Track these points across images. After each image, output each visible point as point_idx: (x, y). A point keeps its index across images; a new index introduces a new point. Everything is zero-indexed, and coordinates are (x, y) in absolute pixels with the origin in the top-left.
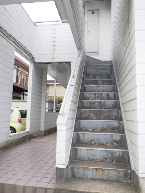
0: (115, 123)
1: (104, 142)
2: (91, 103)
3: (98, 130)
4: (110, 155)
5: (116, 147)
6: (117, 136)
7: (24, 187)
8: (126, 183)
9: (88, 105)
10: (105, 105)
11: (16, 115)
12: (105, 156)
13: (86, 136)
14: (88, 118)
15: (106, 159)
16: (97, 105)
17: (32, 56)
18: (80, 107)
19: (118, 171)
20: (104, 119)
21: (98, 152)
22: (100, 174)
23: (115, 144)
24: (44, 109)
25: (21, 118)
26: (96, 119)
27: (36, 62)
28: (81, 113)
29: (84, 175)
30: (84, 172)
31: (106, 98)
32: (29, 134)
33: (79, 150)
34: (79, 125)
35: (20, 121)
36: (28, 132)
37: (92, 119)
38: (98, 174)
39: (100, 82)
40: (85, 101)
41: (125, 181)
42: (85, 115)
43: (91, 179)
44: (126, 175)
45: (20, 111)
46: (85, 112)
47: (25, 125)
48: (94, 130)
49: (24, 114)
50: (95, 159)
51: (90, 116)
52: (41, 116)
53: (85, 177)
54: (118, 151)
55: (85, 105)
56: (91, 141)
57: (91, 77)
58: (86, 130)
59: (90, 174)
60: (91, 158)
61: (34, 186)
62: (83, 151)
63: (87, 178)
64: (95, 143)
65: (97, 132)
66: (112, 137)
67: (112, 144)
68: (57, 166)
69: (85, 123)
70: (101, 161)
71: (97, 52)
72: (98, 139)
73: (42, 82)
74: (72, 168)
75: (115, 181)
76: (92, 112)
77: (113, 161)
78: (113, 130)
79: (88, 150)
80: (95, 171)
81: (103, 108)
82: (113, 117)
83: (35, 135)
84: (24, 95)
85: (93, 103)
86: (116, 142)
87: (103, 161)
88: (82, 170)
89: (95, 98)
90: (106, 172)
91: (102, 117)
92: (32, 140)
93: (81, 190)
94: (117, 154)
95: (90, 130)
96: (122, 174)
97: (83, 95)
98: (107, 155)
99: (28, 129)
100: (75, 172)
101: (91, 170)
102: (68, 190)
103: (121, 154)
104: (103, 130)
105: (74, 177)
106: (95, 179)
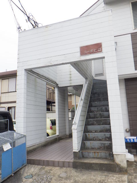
1: (101, 138)
2: (95, 115)
3: (99, 131)
4: (103, 145)
5: (107, 141)
7: (58, 162)
8: (111, 159)
9: (93, 116)
10: (104, 115)
11: (49, 124)
12: (100, 146)
13: (90, 135)
14: (93, 124)
15: (101, 148)
16: (98, 115)
17: (56, 83)
18: (88, 117)
19: (106, 153)
20: (102, 125)
21: (96, 144)
22: (96, 155)
23: (107, 139)
24: (68, 118)
25: (52, 126)
26: (97, 125)
27: (59, 86)
28: (88, 122)
29: (88, 156)
30: (88, 154)
31: (105, 110)
32: (59, 137)
33: (86, 143)
34: (87, 129)
35: (51, 128)
36: (58, 136)
37: (95, 125)
38: (95, 155)
39: (102, 99)
40: (91, 114)
41: (110, 158)
42: (91, 123)
43: (92, 158)
44: (110, 155)
45: (51, 120)
46: (91, 121)
47: (55, 131)
48: (96, 132)
49: (53, 122)
50: (95, 147)
51: (94, 123)
52: (66, 124)
53: (89, 157)
54: (107, 143)
55: (91, 116)
56: (93, 138)
57: (96, 95)
58: (91, 132)
59: (91, 155)
60: (93, 147)
61: (63, 161)
62: (88, 144)
63: (90, 157)
64: (96, 139)
65: (97, 132)
66: (105, 135)
67: (105, 139)
68: (74, 151)
69: (90, 127)
70: (98, 149)
71: (102, 74)
72: (97, 137)
73: (65, 99)
74: (82, 152)
75: (105, 159)
76: (95, 121)
77: (105, 148)
79: (90, 143)
80: (94, 153)
81: (103, 117)
82: (108, 123)
83: (63, 138)
84: (52, 106)
85: (96, 115)
87: (99, 149)
89: (98, 111)
90: (99, 154)
91: (101, 123)
92: (61, 141)
93: (86, 162)
94: (107, 145)
95: (94, 131)
96: (108, 154)
97: (90, 110)
98: (101, 145)
99: (57, 134)
100: (84, 154)
101: (92, 153)
102: (79, 162)
103: (109, 144)
105: (83, 157)
106: (94, 158)
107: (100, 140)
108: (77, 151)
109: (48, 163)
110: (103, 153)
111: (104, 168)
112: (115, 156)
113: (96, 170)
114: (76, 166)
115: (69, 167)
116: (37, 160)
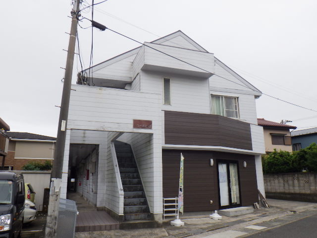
0: (140, 193)
1: (136, 203)
3: (131, 197)
4: (140, 208)
6: (142, 200)
15: (139, 211)
19: (145, 214)
21: (135, 208)
22: (137, 217)
26: (129, 191)
29: (131, 218)
33: (127, 208)
41: (148, 219)
44: (148, 216)
50: (133, 211)
54: (144, 207)
56: (129, 203)
59: (133, 217)
60: (131, 211)
66: (139, 200)
67: (140, 203)
72: (133, 202)
74: (125, 216)
75: (144, 219)
77: (142, 211)
78: (139, 197)
79: (130, 207)
80: (135, 215)
81: (132, 184)
82: (138, 190)
86: (142, 203)
88: (129, 216)
90: (140, 216)
91: (132, 190)
95: (127, 197)
96: (146, 216)
100: (126, 218)
101: (133, 215)
104: (134, 197)
105: (126, 220)
106: (134, 220)
107: (135, 205)
108: (123, 214)
109: (94, 229)
110: (143, 215)
111: (146, 226)
112: (155, 216)
113: (140, 228)
114: (122, 227)
115: (116, 229)
116: (82, 227)
